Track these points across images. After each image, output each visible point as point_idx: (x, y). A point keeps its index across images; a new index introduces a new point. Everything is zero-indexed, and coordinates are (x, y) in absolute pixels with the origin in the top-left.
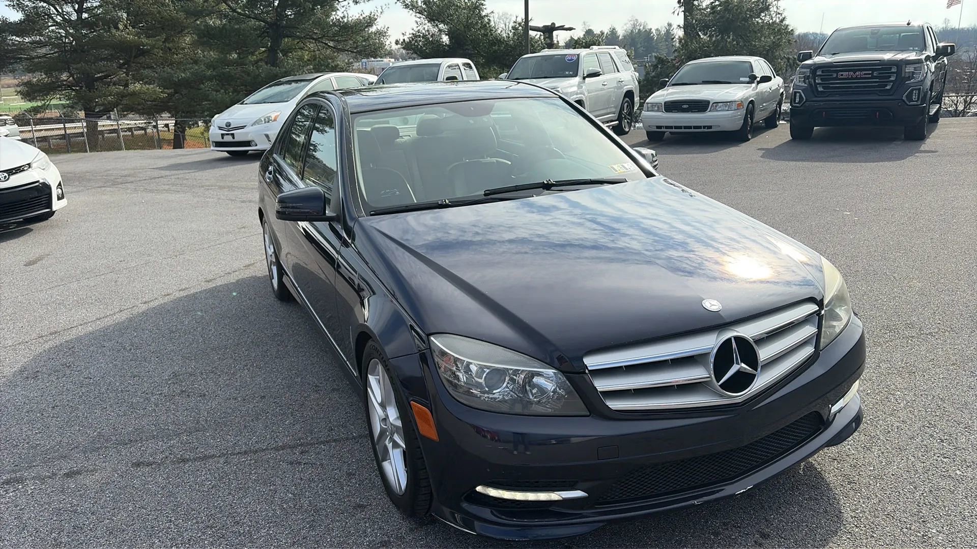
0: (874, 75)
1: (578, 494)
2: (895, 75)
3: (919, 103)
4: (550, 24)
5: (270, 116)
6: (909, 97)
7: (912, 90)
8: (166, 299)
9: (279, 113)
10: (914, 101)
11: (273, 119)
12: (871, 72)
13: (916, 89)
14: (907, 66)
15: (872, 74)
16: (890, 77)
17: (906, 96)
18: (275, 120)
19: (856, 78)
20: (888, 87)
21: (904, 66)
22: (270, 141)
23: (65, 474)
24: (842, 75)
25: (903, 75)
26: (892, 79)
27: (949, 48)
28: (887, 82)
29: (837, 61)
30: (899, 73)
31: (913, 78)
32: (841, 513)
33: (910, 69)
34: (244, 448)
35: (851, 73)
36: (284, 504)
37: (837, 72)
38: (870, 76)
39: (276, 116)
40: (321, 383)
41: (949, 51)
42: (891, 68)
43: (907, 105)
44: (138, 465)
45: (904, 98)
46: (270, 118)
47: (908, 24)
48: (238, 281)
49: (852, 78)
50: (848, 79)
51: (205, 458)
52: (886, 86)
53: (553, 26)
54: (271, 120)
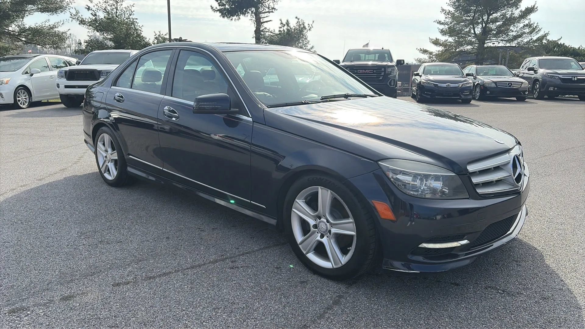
0: (375, 72)
1: (465, 242)
2: (384, 72)
3: (395, 86)
4: (179, 38)
5: (3, 81)
6: (390, 83)
7: (392, 80)
8: (15, 193)
9: (9, 79)
10: (392, 86)
11: (5, 82)
12: (372, 70)
13: (393, 80)
14: (389, 68)
15: (373, 71)
16: (381, 73)
17: (389, 83)
18: (6, 83)
19: (366, 73)
20: (381, 78)
21: (387, 68)
22: (3, 98)
23: (60, 299)
24: (359, 71)
25: (387, 72)
26: (383, 74)
27: (402, 61)
28: (381, 76)
29: (356, 64)
30: (385, 71)
31: (391, 74)
32: (536, 248)
33: (390, 70)
34: (189, 266)
35: (364, 71)
36: (253, 289)
37: (357, 70)
38: (372, 72)
39: (7, 81)
40: (200, 227)
41: (402, 63)
42: (381, 69)
43: (389, 87)
44: (118, 285)
45: (388, 84)
46: (3, 82)
47: (383, 49)
48: (65, 178)
49: (364, 73)
50: (362, 73)
51: (165, 274)
52: (380, 77)
53: (181, 39)
54: (4, 83)
